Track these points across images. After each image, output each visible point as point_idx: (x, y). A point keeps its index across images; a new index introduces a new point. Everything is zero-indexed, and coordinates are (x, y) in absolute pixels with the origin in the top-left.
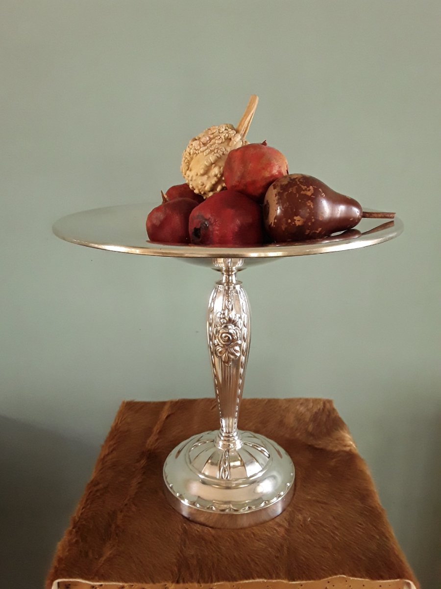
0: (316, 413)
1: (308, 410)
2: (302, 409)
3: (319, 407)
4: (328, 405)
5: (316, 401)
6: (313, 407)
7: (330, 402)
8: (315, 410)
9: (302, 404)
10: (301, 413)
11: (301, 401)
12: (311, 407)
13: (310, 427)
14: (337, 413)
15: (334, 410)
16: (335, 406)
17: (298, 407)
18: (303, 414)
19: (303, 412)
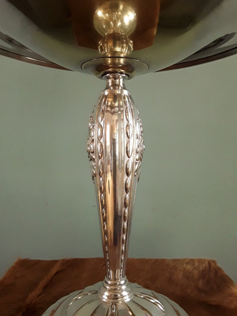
0: (203, 270)
1: (194, 268)
2: (189, 267)
3: (204, 266)
4: (213, 264)
5: (200, 261)
6: (199, 265)
7: (214, 262)
8: (201, 268)
9: (187, 263)
10: (189, 270)
11: (187, 261)
12: (197, 265)
13: (200, 284)
14: (223, 271)
15: (220, 269)
16: (219, 265)
17: (185, 265)
18: (190, 272)
19: (191, 270)
